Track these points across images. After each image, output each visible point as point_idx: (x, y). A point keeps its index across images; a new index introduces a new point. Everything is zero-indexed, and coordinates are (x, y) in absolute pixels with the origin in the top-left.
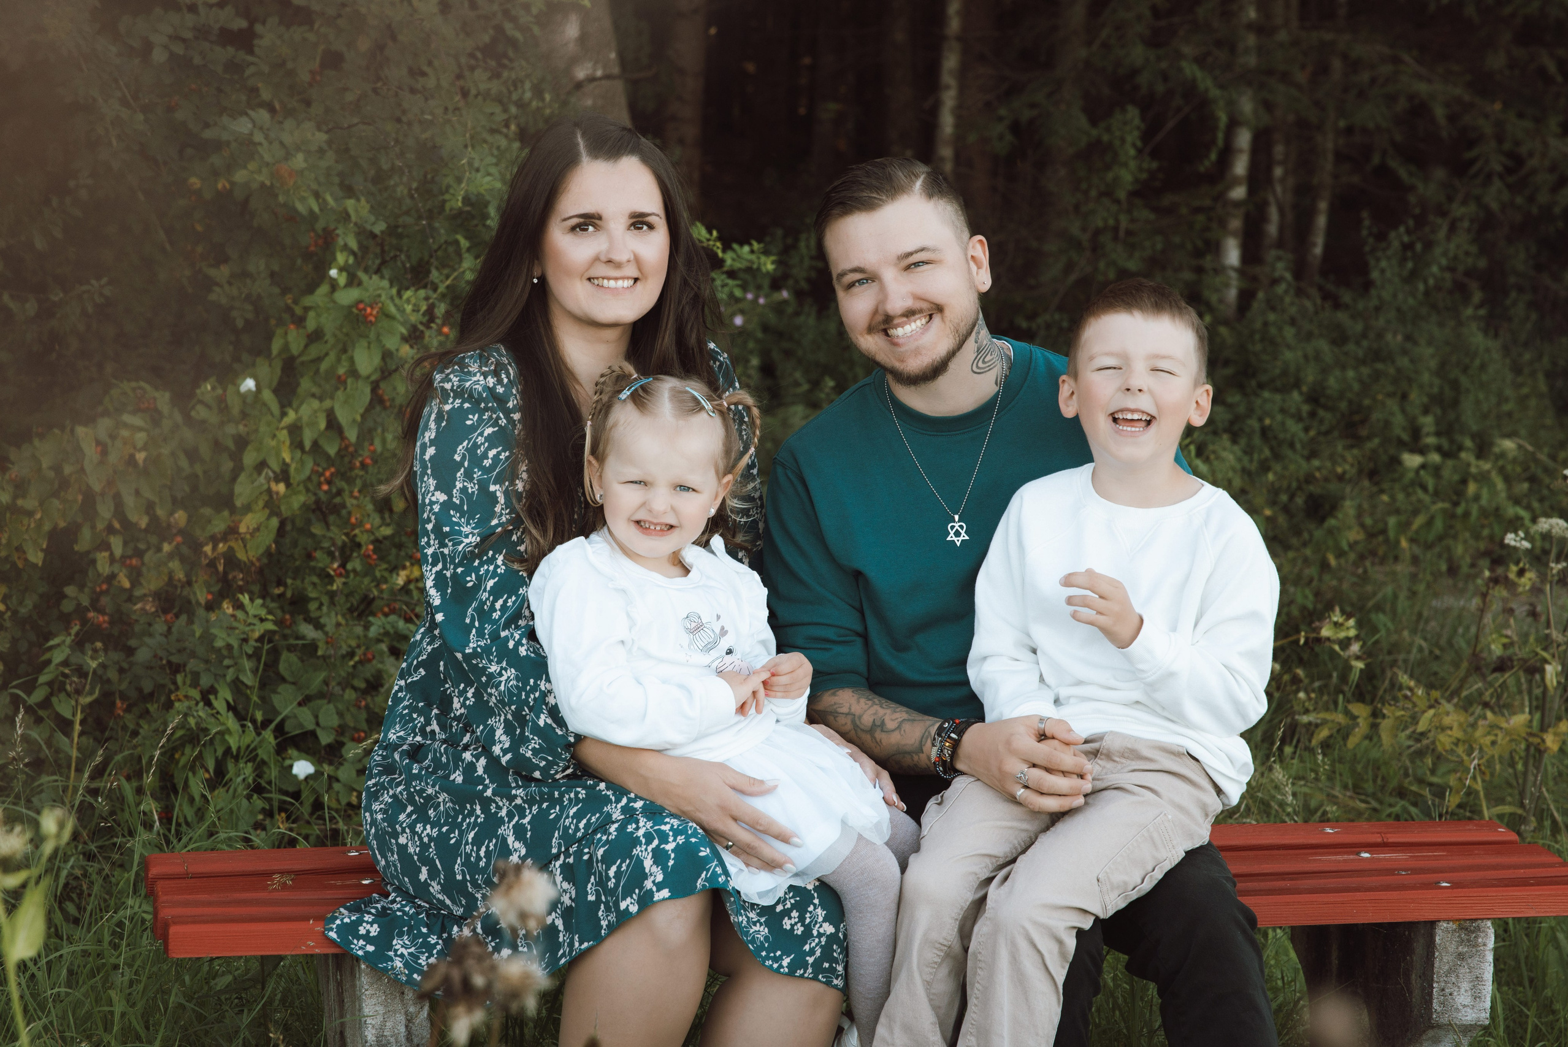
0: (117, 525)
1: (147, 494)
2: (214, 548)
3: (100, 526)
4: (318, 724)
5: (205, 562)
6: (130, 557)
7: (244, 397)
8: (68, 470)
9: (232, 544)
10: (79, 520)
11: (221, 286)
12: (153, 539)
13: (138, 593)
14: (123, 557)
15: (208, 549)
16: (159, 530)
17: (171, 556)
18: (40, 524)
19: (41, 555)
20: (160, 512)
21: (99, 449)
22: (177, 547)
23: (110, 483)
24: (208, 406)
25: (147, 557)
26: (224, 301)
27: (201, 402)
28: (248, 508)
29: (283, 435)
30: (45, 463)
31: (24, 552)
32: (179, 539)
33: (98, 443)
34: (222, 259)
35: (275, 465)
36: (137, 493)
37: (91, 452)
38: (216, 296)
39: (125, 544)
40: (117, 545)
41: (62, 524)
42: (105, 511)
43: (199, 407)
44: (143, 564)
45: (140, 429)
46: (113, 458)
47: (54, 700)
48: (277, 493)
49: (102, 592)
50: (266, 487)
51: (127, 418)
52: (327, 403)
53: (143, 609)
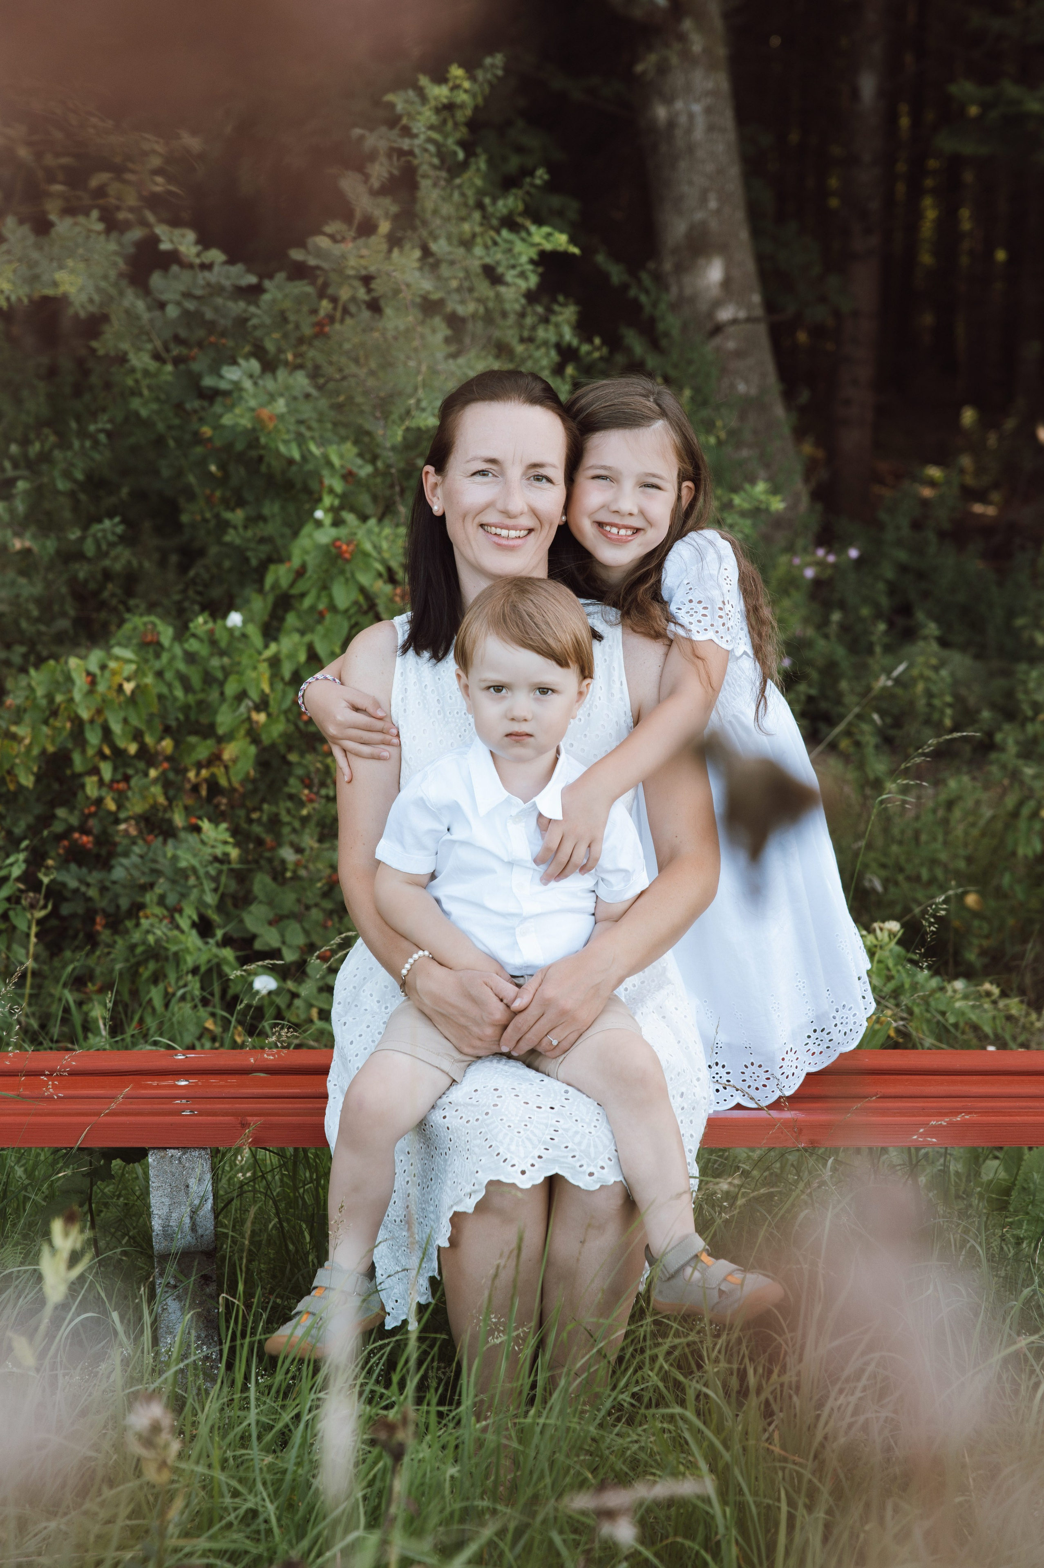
0: (107, 751)
1: (135, 721)
2: (198, 774)
3: (90, 752)
4: (284, 943)
5: (188, 786)
6: (118, 782)
7: (231, 631)
8: (59, 698)
9: (215, 770)
10: (70, 745)
11: (235, 528)
12: (141, 765)
13: (122, 815)
14: (113, 781)
15: (191, 775)
16: (146, 756)
17: (155, 781)
18: (29, 748)
19: (32, 778)
20: (149, 740)
21: (89, 679)
22: (164, 773)
23: (99, 711)
24: (201, 640)
25: (133, 782)
26: (238, 541)
27: (194, 635)
28: (229, 737)
29: (264, 667)
30: (40, 692)
31: (16, 776)
32: (166, 765)
33: (89, 673)
34: (241, 503)
35: (254, 695)
36: (125, 721)
37: (81, 682)
38: (230, 537)
39: (115, 769)
40: (107, 770)
41: (51, 749)
42: (93, 737)
43: (192, 641)
44: (129, 788)
45: (130, 661)
46: (101, 688)
47: (11, 914)
48: (257, 722)
49: (91, 815)
50: (245, 716)
51: (117, 651)
52: (308, 638)
53: (126, 831)
